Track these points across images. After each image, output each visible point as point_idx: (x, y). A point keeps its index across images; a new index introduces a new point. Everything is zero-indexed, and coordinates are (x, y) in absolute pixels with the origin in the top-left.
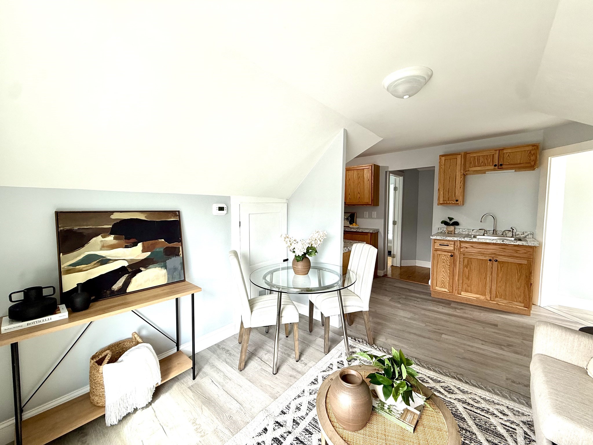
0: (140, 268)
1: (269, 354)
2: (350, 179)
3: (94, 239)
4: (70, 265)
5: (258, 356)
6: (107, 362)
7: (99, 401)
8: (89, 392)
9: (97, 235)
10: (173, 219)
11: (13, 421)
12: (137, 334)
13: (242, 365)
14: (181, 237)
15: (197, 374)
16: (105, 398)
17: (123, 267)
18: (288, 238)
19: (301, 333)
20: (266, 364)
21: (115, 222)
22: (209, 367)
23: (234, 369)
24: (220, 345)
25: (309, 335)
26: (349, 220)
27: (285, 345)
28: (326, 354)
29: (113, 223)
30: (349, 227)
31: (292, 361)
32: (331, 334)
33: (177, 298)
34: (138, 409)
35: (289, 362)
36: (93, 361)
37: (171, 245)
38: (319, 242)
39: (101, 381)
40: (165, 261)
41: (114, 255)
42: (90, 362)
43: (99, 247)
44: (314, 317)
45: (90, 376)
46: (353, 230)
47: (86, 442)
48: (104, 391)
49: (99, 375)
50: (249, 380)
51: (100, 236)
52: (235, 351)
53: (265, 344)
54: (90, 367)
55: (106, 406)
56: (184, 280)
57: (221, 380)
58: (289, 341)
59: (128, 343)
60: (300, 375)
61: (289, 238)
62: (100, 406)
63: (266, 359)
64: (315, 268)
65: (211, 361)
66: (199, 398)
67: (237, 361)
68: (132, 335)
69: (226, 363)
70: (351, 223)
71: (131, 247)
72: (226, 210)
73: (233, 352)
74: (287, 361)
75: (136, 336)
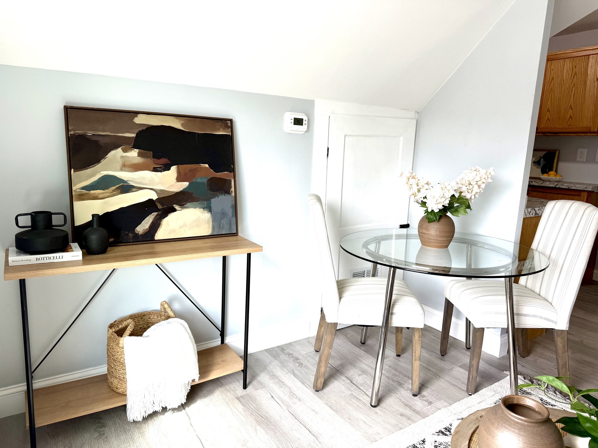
0: (174, 206)
1: (365, 376)
2: (553, 78)
3: (113, 152)
4: (83, 188)
5: (347, 375)
6: (128, 334)
7: (119, 386)
8: (106, 374)
9: (116, 147)
10: (222, 132)
11: (23, 387)
12: (167, 304)
13: (319, 382)
14: (233, 163)
15: (250, 383)
16: (126, 384)
17: (150, 200)
18: (415, 178)
19: (425, 354)
20: (360, 389)
21: (140, 129)
22: (268, 376)
23: (306, 387)
24: (284, 348)
25: (440, 360)
26: (542, 165)
27: (395, 368)
28: (470, 394)
29: (137, 131)
30: (540, 179)
31: (405, 394)
32: (482, 365)
33: (225, 257)
34: (168, 410)
35: (399, 394)
36: (111, 331)
37: (219, 175)
38: (476, 189)
39: (122, 359)
40: (208, 200)
41: (139, 181)
42: (108, 331)
43: (119, 166)
44: (452, 333)
45: (108, 350)
46: (547, 184)
47: (104, 434)
48: (126, 374)
49: (119, 350)
50: (330, 407)
51: (120, 150)
52: (309, 361)
53: (359, 359)
54: (108, 338)
55: (127, 394)
56: (236, 234)
57: (286, 398)
58: (401, 364)
59: (156, 317)
60: (419, 416)
61: (417, 179)
62: (120, 394)
63: (361, 382)
64: (463, 241)
65: (271, 367)
66: (252, 414)
67: (312, 376)
68: (162, 305)
69: (295, 377)
70: (544, 171)
71: (161, 172)
72: (305, 124)
73: (305, 362)
74: (397, 392)
75: (166, 306)
